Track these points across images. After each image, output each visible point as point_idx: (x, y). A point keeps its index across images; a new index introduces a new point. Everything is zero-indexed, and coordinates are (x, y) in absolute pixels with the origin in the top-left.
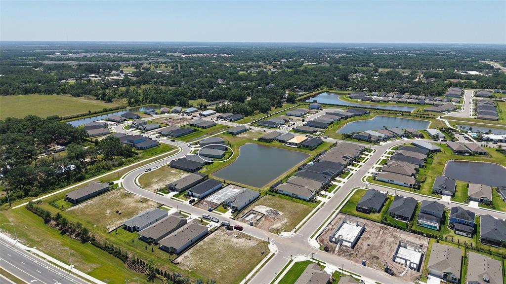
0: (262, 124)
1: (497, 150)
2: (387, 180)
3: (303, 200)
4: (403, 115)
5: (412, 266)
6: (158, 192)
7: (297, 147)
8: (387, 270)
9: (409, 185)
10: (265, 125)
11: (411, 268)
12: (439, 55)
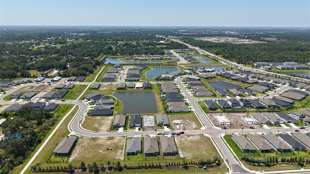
0: (105, 80)
1: (216, 75)
2: (202, 95)
3: (186, 112)
4: (163, 65)
5: (255, 123)
6: (111, 131)
7: (143, 89)
8: (251, 128)
9: (212, 95)
10: (107, 80)
11: (255, 124)
12: (133, 33)
